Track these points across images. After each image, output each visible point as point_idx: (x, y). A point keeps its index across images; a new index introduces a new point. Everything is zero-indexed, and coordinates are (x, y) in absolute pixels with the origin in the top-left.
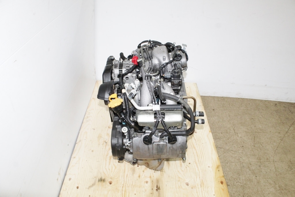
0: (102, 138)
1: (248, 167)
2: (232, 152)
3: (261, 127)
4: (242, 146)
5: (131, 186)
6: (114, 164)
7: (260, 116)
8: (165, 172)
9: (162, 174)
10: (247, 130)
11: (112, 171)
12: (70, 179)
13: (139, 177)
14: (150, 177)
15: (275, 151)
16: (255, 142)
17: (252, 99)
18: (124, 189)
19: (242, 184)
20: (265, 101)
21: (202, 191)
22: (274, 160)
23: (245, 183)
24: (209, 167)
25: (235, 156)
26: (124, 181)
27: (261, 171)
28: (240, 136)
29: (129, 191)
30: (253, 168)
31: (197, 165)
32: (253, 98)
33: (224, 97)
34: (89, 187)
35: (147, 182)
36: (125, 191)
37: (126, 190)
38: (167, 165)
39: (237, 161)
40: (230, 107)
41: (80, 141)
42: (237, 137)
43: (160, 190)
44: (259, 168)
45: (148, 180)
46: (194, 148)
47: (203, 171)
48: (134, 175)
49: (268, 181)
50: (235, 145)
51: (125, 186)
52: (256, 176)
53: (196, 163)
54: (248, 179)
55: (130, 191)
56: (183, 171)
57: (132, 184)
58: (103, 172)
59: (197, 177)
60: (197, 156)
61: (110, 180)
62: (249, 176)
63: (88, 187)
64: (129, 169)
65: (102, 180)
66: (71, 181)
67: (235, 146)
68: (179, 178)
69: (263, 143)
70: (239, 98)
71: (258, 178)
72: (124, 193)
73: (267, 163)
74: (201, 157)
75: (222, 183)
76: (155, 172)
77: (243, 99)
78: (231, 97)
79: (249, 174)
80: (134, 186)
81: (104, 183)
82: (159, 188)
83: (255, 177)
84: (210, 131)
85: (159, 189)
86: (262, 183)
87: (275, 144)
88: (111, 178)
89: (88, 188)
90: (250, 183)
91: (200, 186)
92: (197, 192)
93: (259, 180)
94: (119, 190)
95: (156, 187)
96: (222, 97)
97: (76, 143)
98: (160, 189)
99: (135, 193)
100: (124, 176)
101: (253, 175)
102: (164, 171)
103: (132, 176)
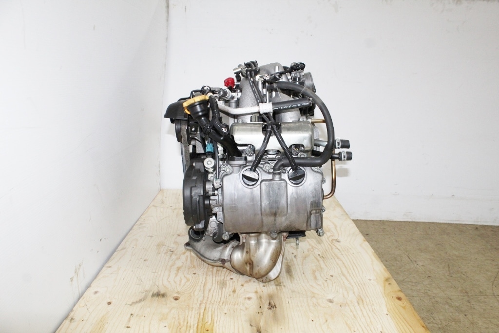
0: (165, 246)
1: (445, 302)
2: (410, 283)
3: (457, 253)
4: (427, 276)
5: (218, 302)
6: (184, 276)
7: (453, 241)
8: (284, 286)
9: (279, 289)
10: (433, 257)
11: (180, 285)
12: (96, 292)
13: (234, 291)
14: (256, 292)
15: (493, 282)
16: (452, 272)
17: (433, 223)
18: (203, 307)
19: (440, 326)
20: (457, 224)
21: (361, 310)
22: (494, 294)
23: (444, 323)
24: (370, 280)
25: (418, 288)
26: (204, 296)
27: (474, 308)
28: (421, 264)
29: (213, 309)
30: (457, 304)
31: (346, 278)
32: (435, 221)
33: (383, 221)
34: (133, 303)
35: (249, 299)
36: (205, 310)
37: (207, 308)
38: (287, 278)
39: (424, 295)
40: (396, 232)
41: (124, 249)
42: (416, 265)
43: (277, 309)
44: (468, 304)
45: (253, 295)
46: (338, 258)
47: (360, 284)
48: (224, 289)
49: (490, 321)
50: (414, 275)
51: (206, 303)
52: (466, 315)
53: (344, 275)
54: (450, 318)
55: (216, 310)
56: (320, 285)
57: (219, 300)
58: (163, 285)
59: (348, 293)
60: (346, 267)
61: (176, 295)
62: (451, 314)
63: (130, 303)
64: (214, 282)
65: (159, 295)
66: (97, 295)
67: (414, 277)
68: (313, 293)
69: (465, 272)
70: (410, 222)
71: (470, 317)
72: (202, 311)
73: (482, 297)
74: (354, 269)
75: (399, 299)
76: (264, 286)
77: (417, 224)
78: (395, 220)
79: (452, 313)
80: (223, 303)
81: (163, 299)
82: (275, 305)
83: (464, 316)
84: (364, 240)
85: (273, 308)
86: (481, 324)
87: (489, 273)
88: (178, 293)
89: (131, 305)
90: (456, 324)
91: (356, 304)
92: (351, 311)
93: (473, 320)
94: (192, 308)
95: (268, 305)
96: (380, 221)
97: (115, 251)
98: (276, 307)
99: (226, 311)
100: (204, 291)
101: (459, 313)
102: (282, 284)
103: (220, 291)
